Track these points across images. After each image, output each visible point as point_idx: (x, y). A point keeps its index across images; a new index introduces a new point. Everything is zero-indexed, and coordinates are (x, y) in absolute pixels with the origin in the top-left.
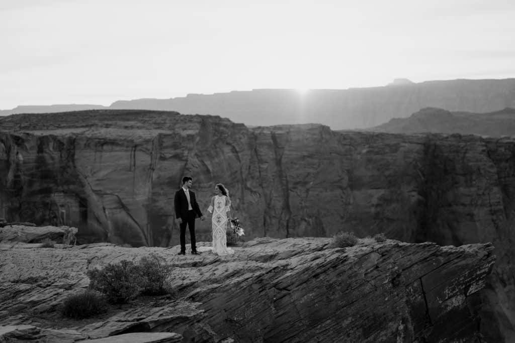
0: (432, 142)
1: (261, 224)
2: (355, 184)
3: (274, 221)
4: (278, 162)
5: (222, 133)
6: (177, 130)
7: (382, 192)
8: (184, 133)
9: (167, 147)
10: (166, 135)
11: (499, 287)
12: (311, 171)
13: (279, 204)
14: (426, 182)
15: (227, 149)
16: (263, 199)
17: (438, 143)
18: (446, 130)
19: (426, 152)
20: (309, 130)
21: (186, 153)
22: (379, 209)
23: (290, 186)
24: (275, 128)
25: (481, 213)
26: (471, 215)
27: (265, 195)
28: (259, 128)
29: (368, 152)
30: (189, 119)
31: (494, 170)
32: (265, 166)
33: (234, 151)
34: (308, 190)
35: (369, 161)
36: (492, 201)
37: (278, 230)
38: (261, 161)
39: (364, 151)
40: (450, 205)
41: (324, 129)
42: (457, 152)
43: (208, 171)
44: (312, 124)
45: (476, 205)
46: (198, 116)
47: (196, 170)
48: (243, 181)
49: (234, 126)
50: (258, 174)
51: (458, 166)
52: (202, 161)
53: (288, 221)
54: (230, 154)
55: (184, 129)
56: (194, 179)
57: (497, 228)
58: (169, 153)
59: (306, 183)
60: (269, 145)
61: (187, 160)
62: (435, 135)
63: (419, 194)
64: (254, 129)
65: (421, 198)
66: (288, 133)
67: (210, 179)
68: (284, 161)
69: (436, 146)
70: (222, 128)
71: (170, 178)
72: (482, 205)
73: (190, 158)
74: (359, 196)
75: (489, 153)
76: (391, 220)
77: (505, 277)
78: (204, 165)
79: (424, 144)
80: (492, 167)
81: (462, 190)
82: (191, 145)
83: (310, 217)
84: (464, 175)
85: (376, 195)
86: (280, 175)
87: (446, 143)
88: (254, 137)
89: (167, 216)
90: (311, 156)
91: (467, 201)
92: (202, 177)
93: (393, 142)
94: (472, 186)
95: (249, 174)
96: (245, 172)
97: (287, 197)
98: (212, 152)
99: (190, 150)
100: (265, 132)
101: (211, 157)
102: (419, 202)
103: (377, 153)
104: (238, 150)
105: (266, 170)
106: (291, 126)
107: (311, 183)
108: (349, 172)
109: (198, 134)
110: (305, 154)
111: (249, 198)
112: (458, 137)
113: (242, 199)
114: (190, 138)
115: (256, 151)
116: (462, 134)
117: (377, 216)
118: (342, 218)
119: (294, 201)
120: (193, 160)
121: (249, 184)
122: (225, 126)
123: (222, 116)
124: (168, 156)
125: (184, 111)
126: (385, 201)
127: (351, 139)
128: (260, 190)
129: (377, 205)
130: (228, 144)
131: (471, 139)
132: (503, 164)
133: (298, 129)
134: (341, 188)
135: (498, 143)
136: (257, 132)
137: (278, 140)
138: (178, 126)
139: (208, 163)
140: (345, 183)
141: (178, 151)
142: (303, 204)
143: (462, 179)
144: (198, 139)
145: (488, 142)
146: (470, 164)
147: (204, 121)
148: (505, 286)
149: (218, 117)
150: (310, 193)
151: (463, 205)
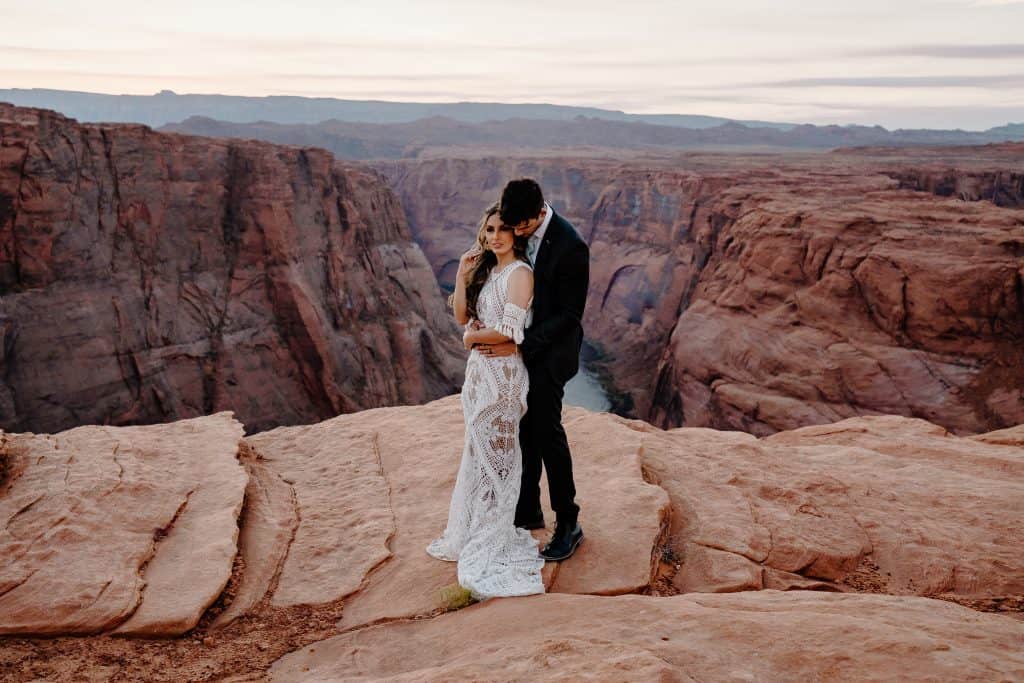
0: (235, 145)
1: (96, 208)
2: (173, 177)
3: (106, 205)
4: (108, 155)
5: (57, 126)
6: (18, 121)
7: (195, 185)
8: (25, 124)
9: (9, 136)
10: (9, 125)
11: (292, 263)
12: (137, 164)
13: (110, 191)
14: (231, 177)
15: (63, 141)
16: (96, 187)
17: (239, 146)
18: (246, 136)
19: (229, 153)
20: (135, 128)
21: (27, 142)
22: (194, 199)
23: (119, 176)
24: (103, 124)
25: (277, 205)
26: (270, 207)
27: (98, 183)
28: (89, 124)
29: (185, 151)
30: (27, 111)
31: (287, 170)
32: (96, 158)
33: (68, 142)
34: (135, 181)
35: (185, 157)
36: (287, 195)
37: (111, 213)
38: (93, 153)
39: (181, 149)
40: (251, 198)
41: (146, 129)
42: (257, 154)
43: (48, 160)
44: (135, 124)
45: (274, 199)
46: (35, 109)
47: (36, 157)
48: (78, 170)
49: (67, 120)
50: (90, 164)
51: (258, 167)
52: (42, 150)
53: (118, 206)
54: (66, 146)
55: (23, 120)
56: (37, 166)
57: (290, 217)
58: (11, 141)
59: (131, 175)
60: (99, 140)
61: (28, 149)
62: (237, 140)
63: (226, 187)
64: (85, 124)
65: (227, 191)
66: (116, 129)
67: (52, 167)
68: (112, 153)
69: (238, 148)
70: (57, 122)
71: (12, 163)
72: (279, 199)
73: (30, 148)
74: (177, 187)
75: (281, 156)
76: (204, 208)
77: (297, 256)
78: (44, 154)
79: (228, 147)
80: (284, 168)
81: (262, 186)
82: (32, 135)
83: (138, 202)
84: (263, 173)
85: (191, 187)
86: (110, 166)
87: (247, 147)
88: (85, 131)
89: (11, 197)
90: (136, 151)
91: (266, 194)
92: (44, 164)
93: (204, 143)
94: (269, 183)
95: (83, 164)
96: (80, 161)
97: (116, 186)
98: (51, 142)
99: (31, 139)
100: (94, 127)
101: (51, 148)
102: (225, 195)
103: (191, 152)
104: (71, 140)
105: (97, 161)
106: (118, 124)
107: (137, 175)
108: (169, 167)
109: (38, 126)
110: (132, 149)
111: (84, 184)
112: (255, 142)
113: (78, 185)
114: (31, 128)
115: (88, 145)
116: (260, 139)
117: (192, 205)
118: (165, 204)
119: (123, 189)
120: (34, 149)
121: (84, 172)
122: (60, 120)
123: (57, 110)
124: (9, 143)
125: (18, 103)
126: (199, 192)
127: (169, 139)
128: (93, 178)
129: (193, 196)
130: (64, 136)
131: (267, 145)
132: (291, 167)
133: (124, 127)
134: (161, 179)
135: (288, 150)
136: (88, 127)
137: (107, 135)
138: (17, 116)
139: (47, 152)
140: (165, 175)
141: (19, 140)
142: (132, 192)
143: (261, 177)
144: (37, 129)
145: (280, 147)
146: (269, 165)
147: (41, 114)
148: (297, 262)
149: (52, 111)
150: (137, 183)
151: (263, 198)
